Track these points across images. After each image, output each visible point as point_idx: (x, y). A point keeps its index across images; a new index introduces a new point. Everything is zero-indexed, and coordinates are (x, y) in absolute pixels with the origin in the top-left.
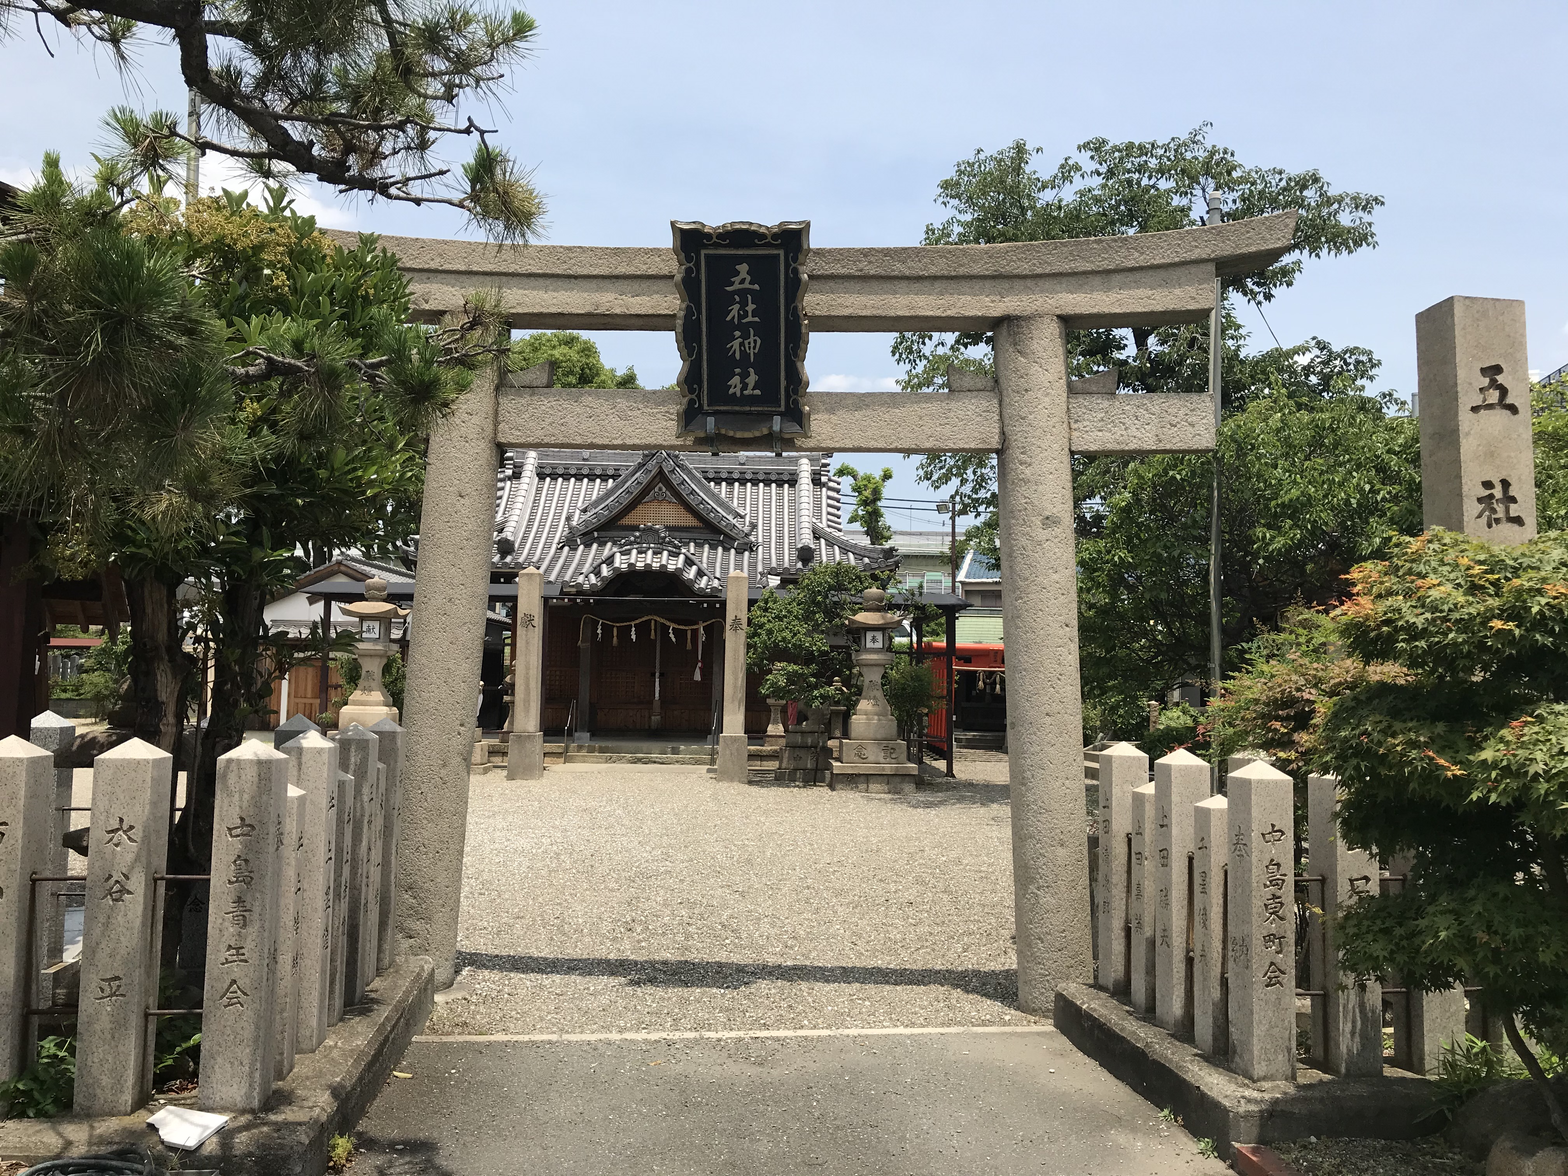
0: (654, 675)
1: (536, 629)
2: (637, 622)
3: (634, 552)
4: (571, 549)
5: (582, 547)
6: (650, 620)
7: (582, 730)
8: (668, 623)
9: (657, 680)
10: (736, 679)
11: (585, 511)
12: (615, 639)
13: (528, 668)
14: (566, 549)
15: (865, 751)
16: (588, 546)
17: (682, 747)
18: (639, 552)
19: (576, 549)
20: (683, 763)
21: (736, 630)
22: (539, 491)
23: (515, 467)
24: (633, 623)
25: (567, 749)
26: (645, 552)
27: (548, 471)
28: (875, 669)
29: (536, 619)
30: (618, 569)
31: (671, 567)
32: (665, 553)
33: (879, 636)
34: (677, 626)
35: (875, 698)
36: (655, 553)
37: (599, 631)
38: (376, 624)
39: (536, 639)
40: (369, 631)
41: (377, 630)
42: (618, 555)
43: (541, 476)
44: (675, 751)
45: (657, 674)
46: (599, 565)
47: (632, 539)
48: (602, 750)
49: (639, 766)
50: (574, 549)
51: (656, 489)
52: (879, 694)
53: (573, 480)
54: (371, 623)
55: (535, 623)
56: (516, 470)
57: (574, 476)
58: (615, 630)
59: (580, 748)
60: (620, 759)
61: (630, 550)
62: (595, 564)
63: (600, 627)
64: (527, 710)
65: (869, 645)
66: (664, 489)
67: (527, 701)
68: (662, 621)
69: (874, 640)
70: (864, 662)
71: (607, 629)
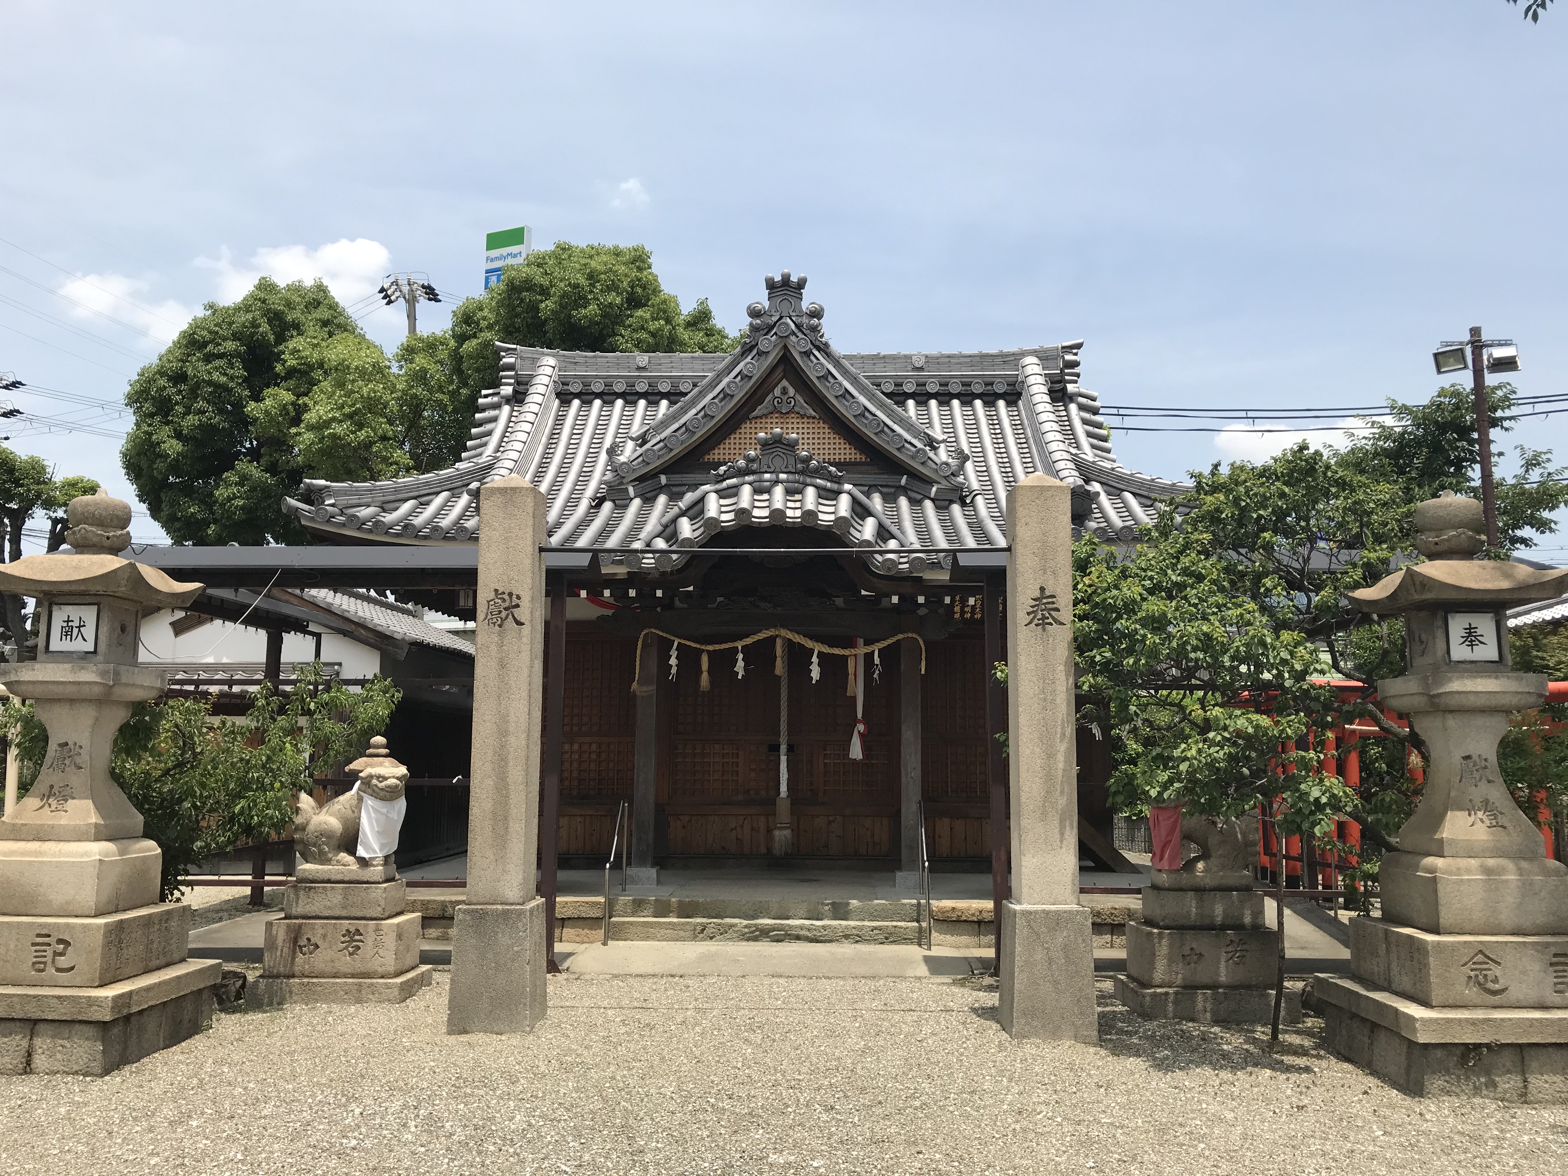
0: (776, 748)
1: (526, 630)
2: (748, 641)
3: (746, 490)
4: (616, 506)
5: (637, 502)
6: (772, 640)
7: (642, 863)
8: (809, 644)
9: (783, 759)
10: (1050, 756)
11: (642, 440)
12: (705, 676)
13: (503, 733)
14: (608, 506)
15: (1497, 971)
16: (649, 500)
17: (854, 903)
18: (757, 491)
19: (626, 507)
20: (858, 938)
21: (1043, 623)
22: (559, 420)
23: (519, 383)
24: (739, 645)
25: (610, 909)
26: (768, 491)
27: (575, 388)
28: (1480, 721)
29: (525, 603)
30: (714, 521)
31: (826, 518)
32: (810, 492)
33: (1485, 625)
34: (826, 649)
35: (1486, 805)
36: (789, 492)
37: (673, 661)
38: (89, 615)
39: (525, 656)
40: (67, 632)
41: (89, 631)
42: (713, 497)
43: (564, 398)
44: (840, 912)
45: (783, 748)
46: (674, 521)
47: (742, 463)
48: (685, 911)
49: (765, 948)
50: (621, 506)
51: (777, 392)
52: (1498, 793)
53: (619, 402)
54: (74, 612)
55: (522, 613)
56: (521, 388)
57: (622, 395)
58: (705, 659)
59: (638, 906)
60: (723, 932)
61: (737, 487)
62: (665, 520)
63: (674, 653)
64: (501, 840)
65: (1459, 652)
66: (791, 391)
67: (501, 817)
68: (797, 638)
69: (1471, 637)
70: (1453, 702)
71: (689, 658)
